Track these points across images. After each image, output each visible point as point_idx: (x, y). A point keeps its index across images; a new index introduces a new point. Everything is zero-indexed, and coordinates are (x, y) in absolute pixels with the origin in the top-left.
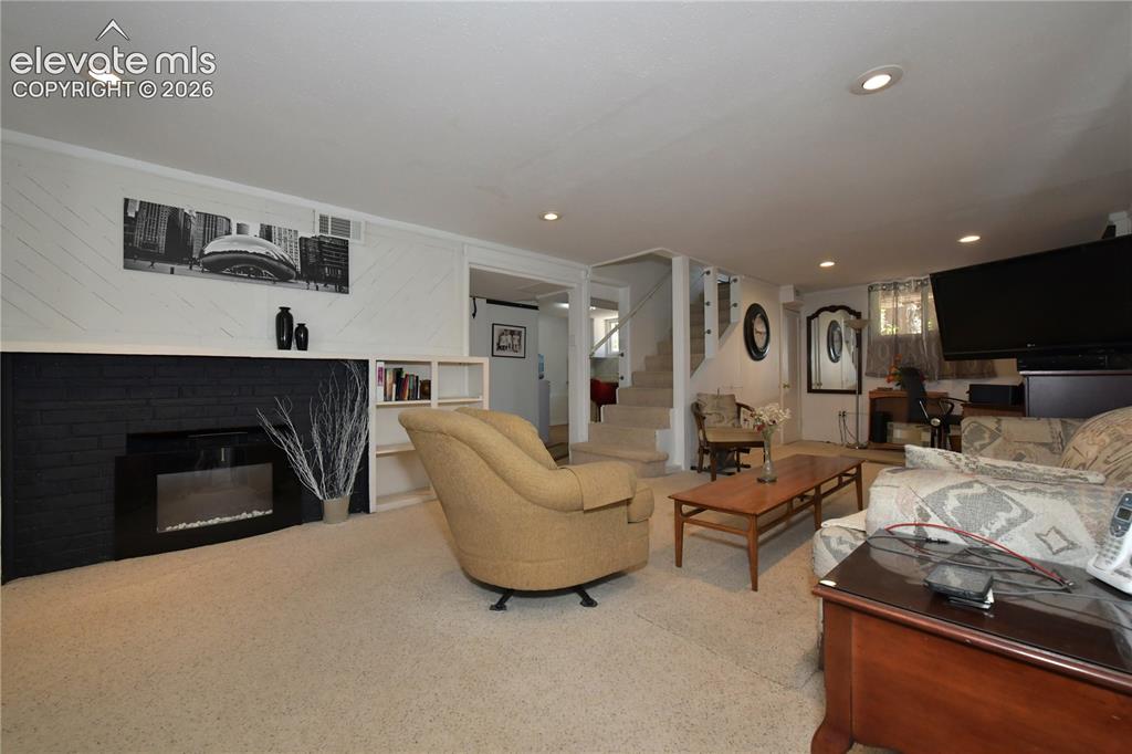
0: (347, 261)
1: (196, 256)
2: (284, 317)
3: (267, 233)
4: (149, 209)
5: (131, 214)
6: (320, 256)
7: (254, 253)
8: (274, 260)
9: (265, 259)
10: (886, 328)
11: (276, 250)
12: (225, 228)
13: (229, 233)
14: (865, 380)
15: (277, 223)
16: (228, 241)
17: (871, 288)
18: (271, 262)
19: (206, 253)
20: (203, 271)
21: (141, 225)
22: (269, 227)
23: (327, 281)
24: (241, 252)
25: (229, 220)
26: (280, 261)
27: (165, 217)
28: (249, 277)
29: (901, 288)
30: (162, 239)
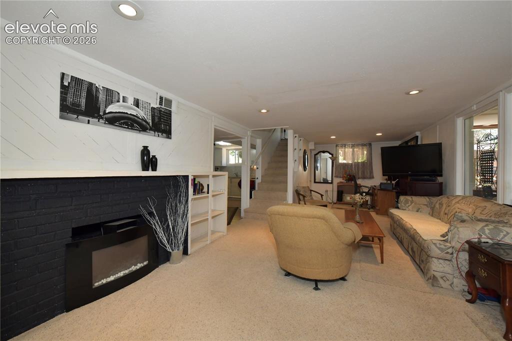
0: (171, 121)
1: (101, 113)
2: (145, 151)
3: (137, 103)
4: (76, 81)
5: (66, 84)
6: (160, 118)
7: (131, 114)
8: (140, 119)
9: (136, 118)
10: (341, 160)
11: (141, 113)
12: (117, 98)
13: (118, 101)
14: (334, 178)
15: (141, 98)
16: (118, 106)
17: (337, 146)
18: (138, 119)
19: (107, 112)
20: (105, 123)
21: (71, 91)
22: (138, 100)
23: (163, 132)
24: (124, 113)
25: (119, 94)
26: (142, 119)
27: (85, 88)
28: (128, 128)
29: (346, 146)
30: (83, 102)
